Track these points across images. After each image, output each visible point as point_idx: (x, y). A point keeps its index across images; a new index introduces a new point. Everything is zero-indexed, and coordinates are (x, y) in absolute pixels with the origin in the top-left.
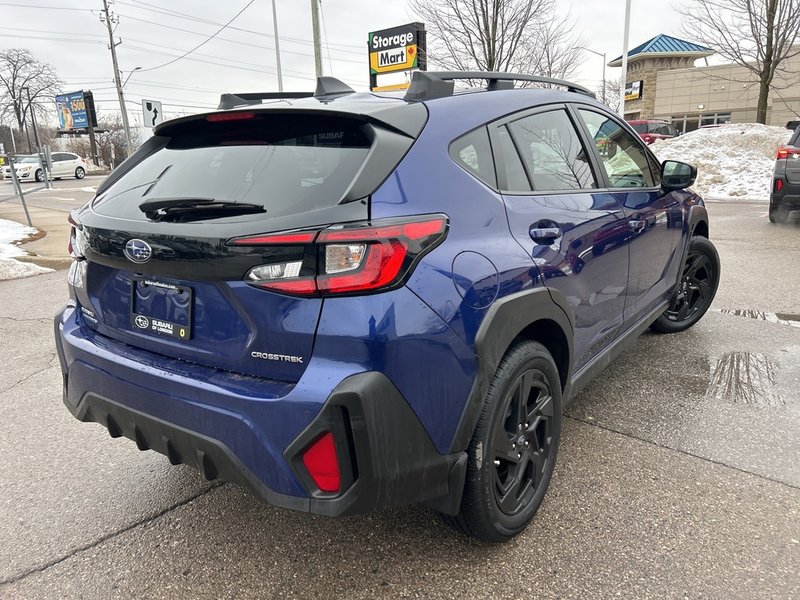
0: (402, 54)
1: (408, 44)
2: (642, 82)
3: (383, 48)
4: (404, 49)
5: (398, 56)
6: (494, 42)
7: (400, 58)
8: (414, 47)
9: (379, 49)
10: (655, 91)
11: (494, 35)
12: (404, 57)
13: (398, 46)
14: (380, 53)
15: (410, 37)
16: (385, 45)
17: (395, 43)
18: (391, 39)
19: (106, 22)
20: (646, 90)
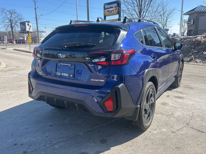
0: (114, 10)
1: (115, 7)
2: (194, 20)
3: (108, 8)
4: (114, 9)
5: (112, 11)
6: (141, 6)
7: (113, 11)
8: (117, 8)
9: (107, 9)
10: (198, 23)
11: (141, 4)
12: (114, 11)
13: (113, 7)
14: (107, 10)
15: (116, 5)
16: (109, 7)
17: (112, 7)
18: (110, 5)
19: (34, 2)
20: (195, 22)
